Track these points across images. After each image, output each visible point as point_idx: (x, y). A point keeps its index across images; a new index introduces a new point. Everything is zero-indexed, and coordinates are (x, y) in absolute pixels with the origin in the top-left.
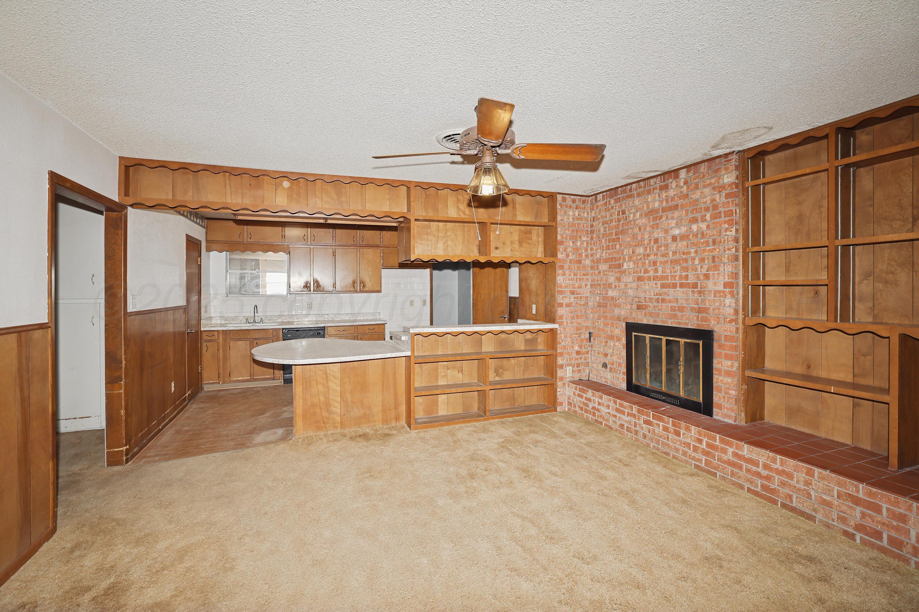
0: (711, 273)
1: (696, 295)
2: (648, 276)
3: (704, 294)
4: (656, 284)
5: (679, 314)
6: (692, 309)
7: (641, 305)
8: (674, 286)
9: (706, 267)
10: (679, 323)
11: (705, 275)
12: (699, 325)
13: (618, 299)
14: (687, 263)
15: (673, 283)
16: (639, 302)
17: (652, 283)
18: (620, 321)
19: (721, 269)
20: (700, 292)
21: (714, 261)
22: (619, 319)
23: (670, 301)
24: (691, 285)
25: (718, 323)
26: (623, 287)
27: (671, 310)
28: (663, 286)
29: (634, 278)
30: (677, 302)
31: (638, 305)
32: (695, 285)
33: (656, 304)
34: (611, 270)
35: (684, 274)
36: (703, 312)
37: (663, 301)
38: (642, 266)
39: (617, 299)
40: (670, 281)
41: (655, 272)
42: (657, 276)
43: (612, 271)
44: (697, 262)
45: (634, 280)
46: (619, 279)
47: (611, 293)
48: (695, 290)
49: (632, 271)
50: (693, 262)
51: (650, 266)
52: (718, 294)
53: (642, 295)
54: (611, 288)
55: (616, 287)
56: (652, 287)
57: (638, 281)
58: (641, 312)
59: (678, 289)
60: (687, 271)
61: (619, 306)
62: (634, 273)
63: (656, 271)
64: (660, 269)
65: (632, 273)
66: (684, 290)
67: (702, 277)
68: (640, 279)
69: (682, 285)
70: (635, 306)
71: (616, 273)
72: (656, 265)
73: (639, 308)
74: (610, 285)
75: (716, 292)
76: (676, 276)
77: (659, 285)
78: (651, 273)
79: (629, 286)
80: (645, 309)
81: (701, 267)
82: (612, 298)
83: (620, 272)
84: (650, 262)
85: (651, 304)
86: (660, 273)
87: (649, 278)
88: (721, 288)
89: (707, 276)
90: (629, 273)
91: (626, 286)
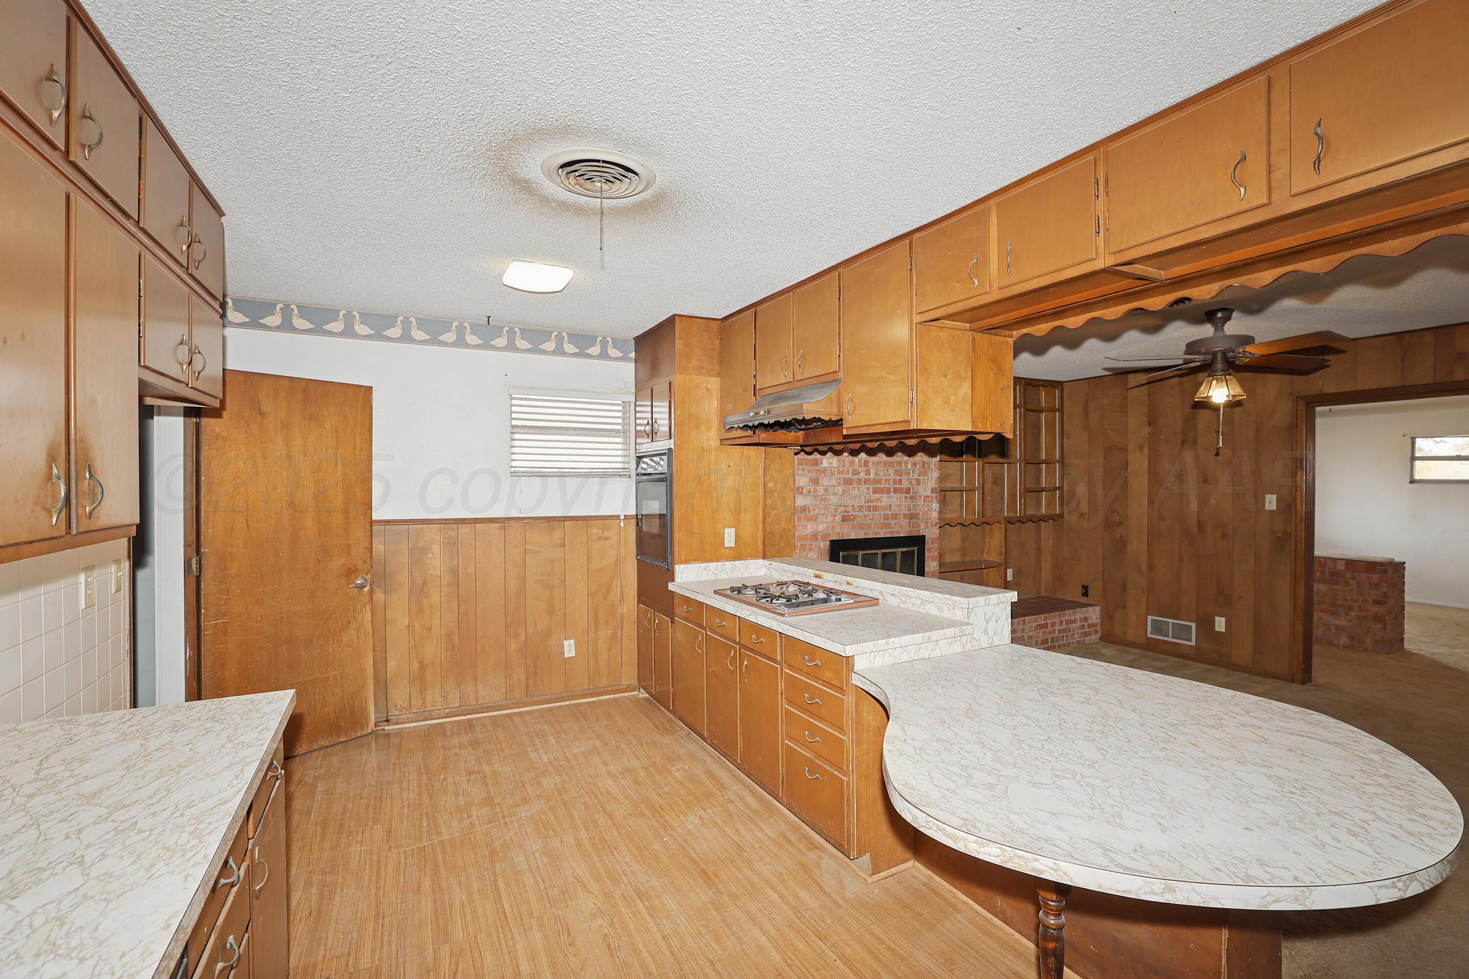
0: (921, 478)
1: (908, 500)
2: (858, 479)
3: (915, 499)
4: (868, 488)
5: (893, 522)
6: (905, 516)
7: (848, 515)
8: (888, 491)
9: (917, 472)
10: (893, 532)
11: (917, 480)
12: (910, 532)
13: (814, 510)
14: (901, 466)
15: (887, 488)
16: (845, 512)
17: (864, 488)
18: (817, 540)
19: (930, 475)
20: (912, 498)
21: (924, 467)
22: (814, 537)
23: (883, 508)
24: (904, 490)
25: (927, 527)
26: (822, 492)
27: (884, 520)
28: (876, 491)
29: (839, 481)
30: (890, 509)
31: (843, 515)
32: (908, 491)
33: (867, 513)
34: (801, 467)
35: (898, 478)
36: (914, 518)
37: (876, 508)
38: (850, 466)
39: (811, 509)
40: (883, 485)
41: (866, 475)
42: (869, 479)
43: (804, 469)
44: (909, 466)
45: (839, 484)
46: (815, 481)
47: (800, 501)
48: (908, 495)
49: (836, 470)
50: (906, 466)
51: (860, 466)
52: (927, 500)
53: (849, 502)
54: (802, 493)
55: (809, 492)
56: (863, 492)
57: (844, 484)
58: (848, 524)
59: (892, 494)
60: (901, 476)
61: (815, 519)
62: (838, 474)
63: (868, 472)
64: (872, 471)
65: (836, 473)
66: (898, 495)
67: (914, 482)
68: (848, 482)
69: (896, 491)
70: (838, 518)
71: (809, 472)
72: (868, 466)
73: (845, 519)
74: (800, 490)
75: (925, 497)
76: (890, 479)
77: (871, 490)
78: (862, 475)
79: (831, 490)
80: (853, 520)
81: (913, 472)
82: (804, 509)
83: (817, 471)
84: (860, 461)
85: (860, 514)
86: (872, 476)
87: (859, 481)
88: (929, 493)
89: (918, 482)
90: (832, 473)
91: (826, 490)
